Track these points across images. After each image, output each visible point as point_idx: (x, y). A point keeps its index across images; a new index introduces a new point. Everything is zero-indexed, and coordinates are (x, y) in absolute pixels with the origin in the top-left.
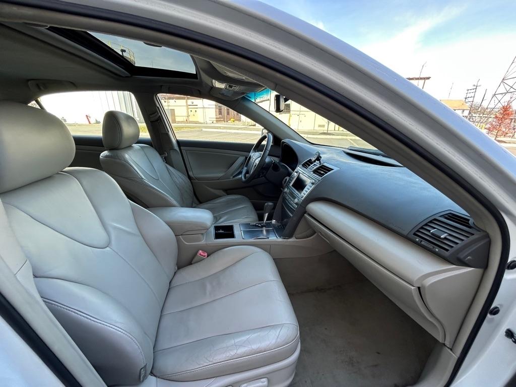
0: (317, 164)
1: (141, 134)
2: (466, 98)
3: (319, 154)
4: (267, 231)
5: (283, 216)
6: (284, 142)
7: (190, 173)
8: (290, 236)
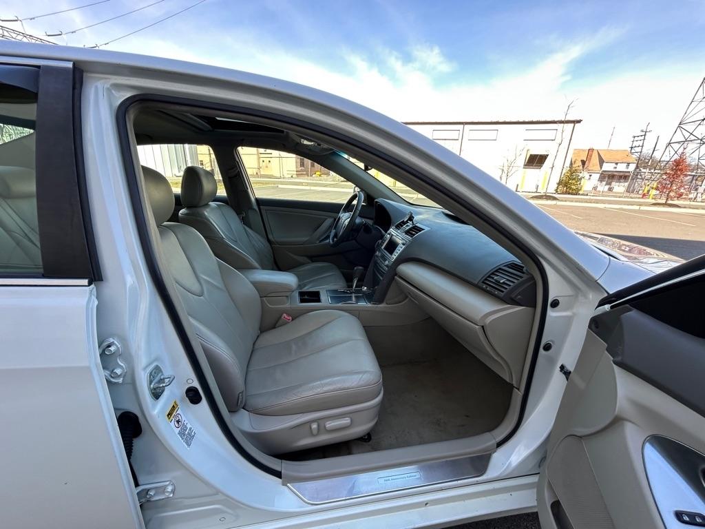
0: (410, 224)
1: (218, 191)
2: (632, 148)
3: (412, 214)
4: (356, 297)
5: (375, 282)
6: (377, 202)
7: (270, 237)
8: (381, 302)
